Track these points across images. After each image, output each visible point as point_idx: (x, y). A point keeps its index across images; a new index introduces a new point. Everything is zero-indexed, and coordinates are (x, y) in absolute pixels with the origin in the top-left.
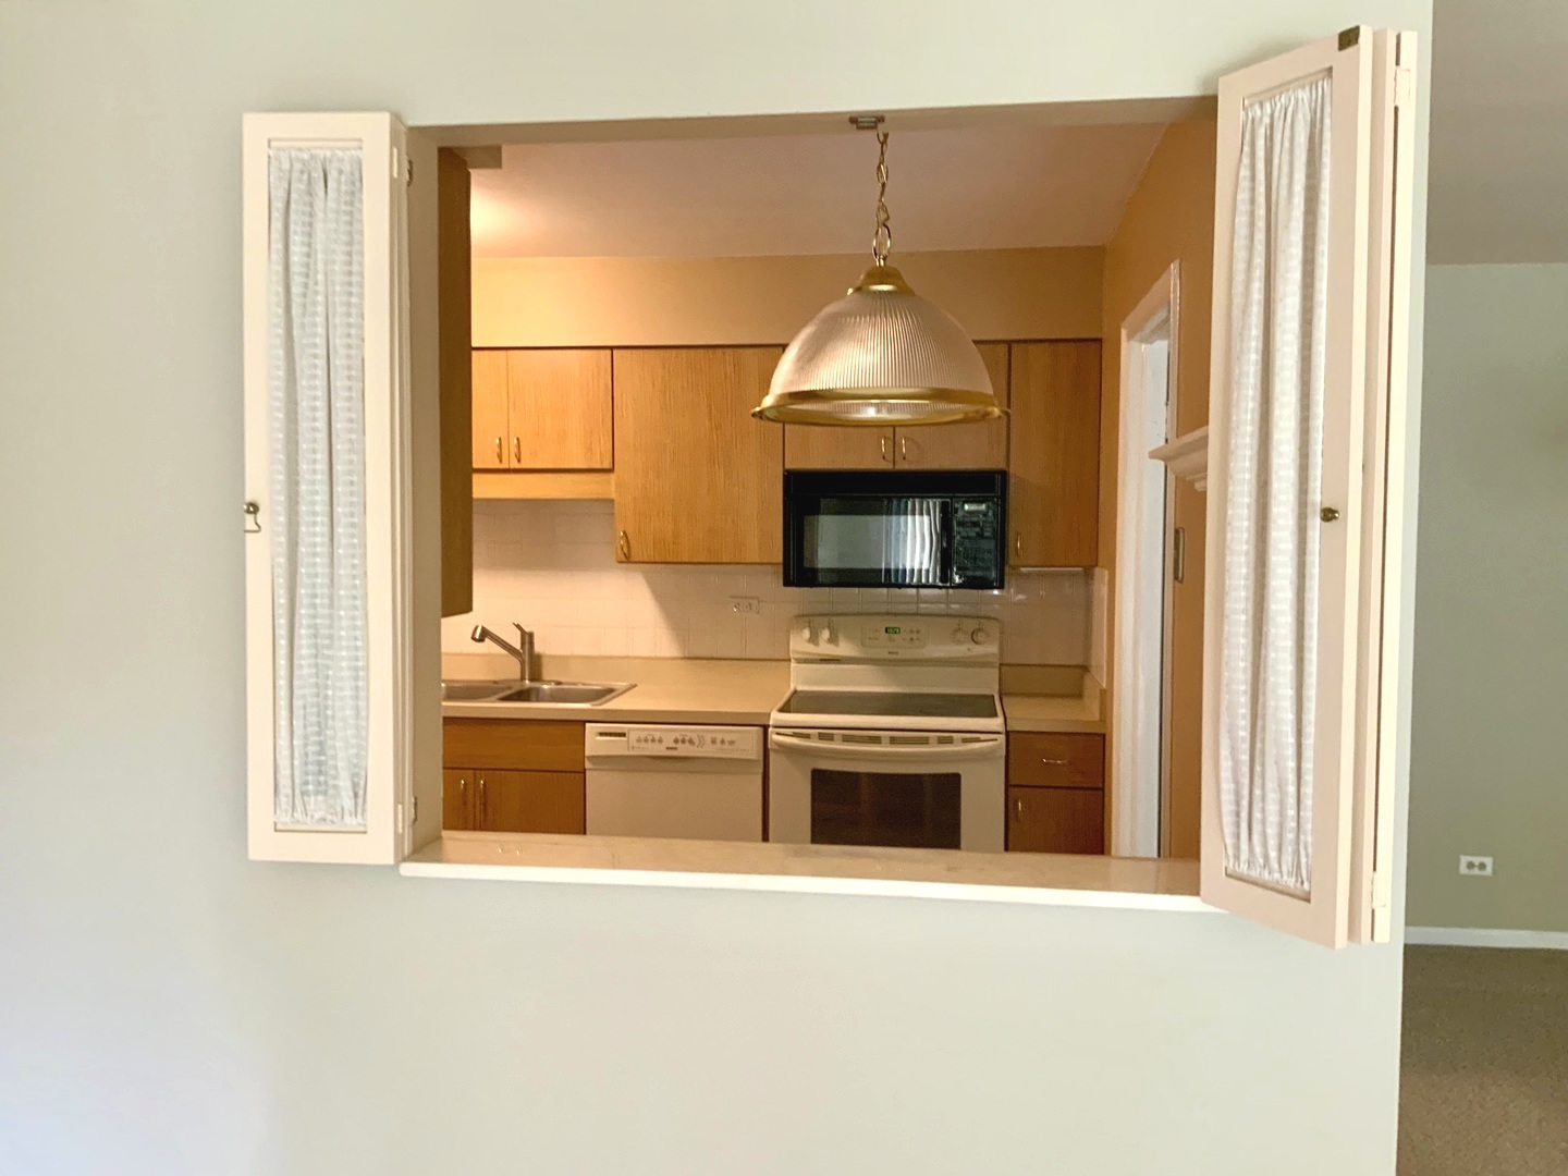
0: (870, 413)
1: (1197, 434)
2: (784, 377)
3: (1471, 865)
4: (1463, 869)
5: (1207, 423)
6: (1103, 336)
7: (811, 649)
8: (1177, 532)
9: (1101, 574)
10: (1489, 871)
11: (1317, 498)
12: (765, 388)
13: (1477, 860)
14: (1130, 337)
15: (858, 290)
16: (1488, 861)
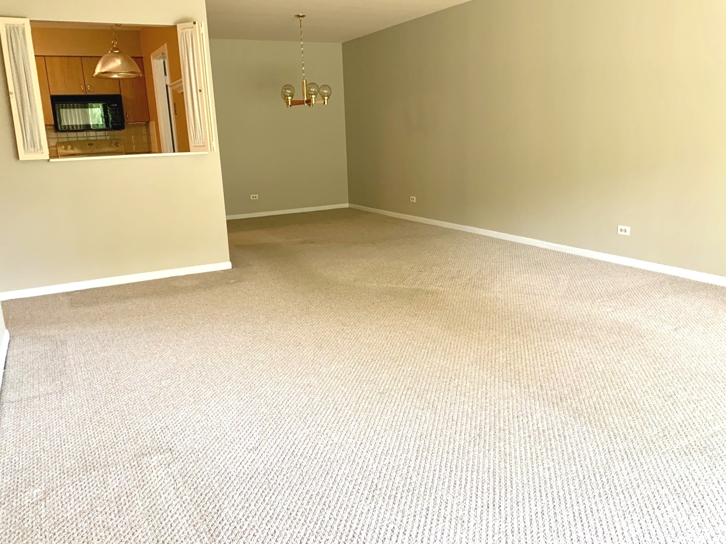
0: (115, 76)
1: (179, 80)
2: (98, 70)
3: (253, 197)
4: (252, 198)
5: (181, 77)
6: (143, 56)
7: (65, 151)
8: (174, 104)
9: (152, 124)
10: (257, 198)
11: (198, 89)
12: (94, 72)
13: (254, 196)
14: (153, 59)
15: (112, 52)
16: (257, 196)
